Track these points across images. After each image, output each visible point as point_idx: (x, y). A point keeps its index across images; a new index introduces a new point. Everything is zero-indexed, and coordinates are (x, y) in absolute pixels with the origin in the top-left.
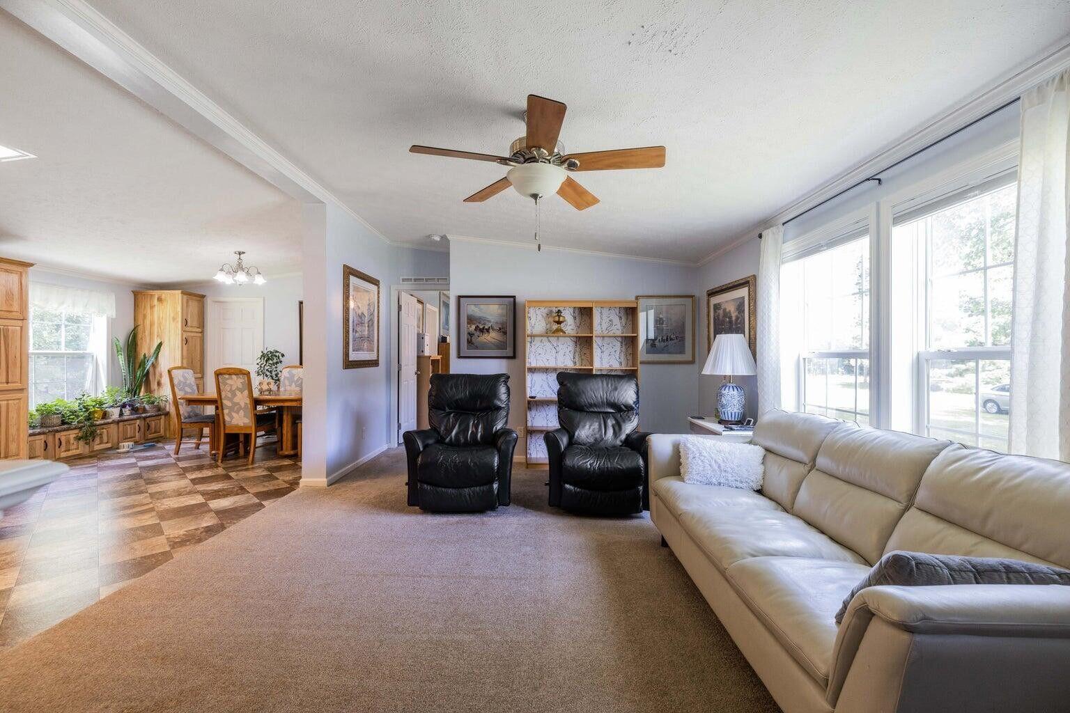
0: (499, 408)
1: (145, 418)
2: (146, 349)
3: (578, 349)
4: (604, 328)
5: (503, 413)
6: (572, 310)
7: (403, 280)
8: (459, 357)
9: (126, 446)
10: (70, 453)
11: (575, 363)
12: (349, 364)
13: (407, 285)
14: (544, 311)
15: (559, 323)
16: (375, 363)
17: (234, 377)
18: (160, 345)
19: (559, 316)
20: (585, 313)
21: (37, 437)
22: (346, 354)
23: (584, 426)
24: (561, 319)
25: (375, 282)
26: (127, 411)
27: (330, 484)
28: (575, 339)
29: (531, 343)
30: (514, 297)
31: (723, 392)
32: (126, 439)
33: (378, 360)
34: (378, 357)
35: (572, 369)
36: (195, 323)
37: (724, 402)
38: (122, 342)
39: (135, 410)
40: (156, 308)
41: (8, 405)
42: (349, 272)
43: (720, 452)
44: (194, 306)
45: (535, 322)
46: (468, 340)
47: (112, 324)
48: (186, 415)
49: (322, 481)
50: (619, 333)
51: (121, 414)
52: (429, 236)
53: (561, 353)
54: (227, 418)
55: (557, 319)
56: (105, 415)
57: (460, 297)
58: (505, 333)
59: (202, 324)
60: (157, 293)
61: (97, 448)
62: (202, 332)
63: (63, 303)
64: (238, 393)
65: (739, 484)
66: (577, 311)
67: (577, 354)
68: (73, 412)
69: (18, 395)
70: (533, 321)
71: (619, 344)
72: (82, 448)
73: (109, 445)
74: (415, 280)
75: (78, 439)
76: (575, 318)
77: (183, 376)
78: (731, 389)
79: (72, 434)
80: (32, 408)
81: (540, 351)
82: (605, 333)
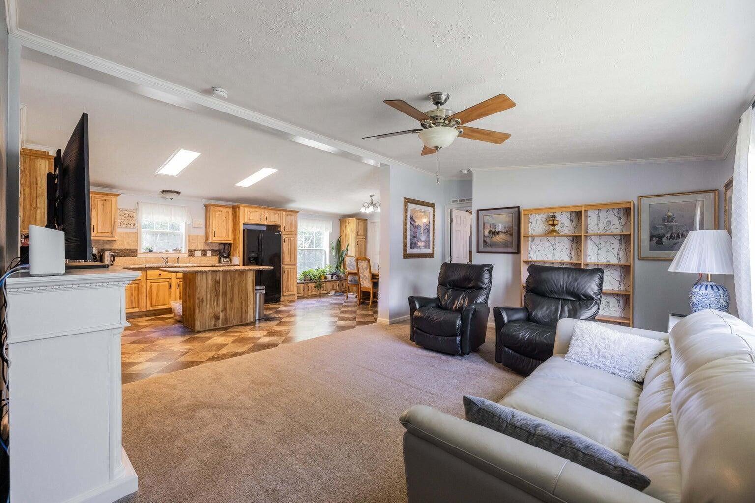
0: (481, 288)
1: (341, 281)
2: (343, 248)
3: (574, 246)
4: (601, 227)
5: (485, 292)
6: (568, 214)
7: (453, 202)
8: (478, 252)
9: (333, 292)
10: (312, 293)
11: (571, 258)
12: (407, 256)
13: (455, 205)
14: (543, 216)
15: (553, 225)
16: (431, 256)
17: (363, 261)
18: (348, 245)
19: (553, 220)
20: (578, 215)
21: (301, 285)
22: (405, 250)
23: (542, 308)
24: (556, 222)
25: (432, 205)
26: (334, 277)
27: (391, 323)
28: (571, 238)
29: (532, 242)
30: (518, 207)
31: (693, 290)
32: (333, 290)
33: (433, 254)
34: (433, 251)
35: (568, 264)
36: (362, 234)
37: (695, 301)
38: (334, 245)
39: (338, 276)
40: (347, 227)
41: (288, 270)
42: (407, 201)
43: (603, 339)
44: (362, 224)
45: (535, 225)
46: (484, 240)
47: (331, 235)
48: (350, 280)
49: (386, 321)
50: (618, 232)
51: (332, 278)
52: (461, 171)
53: (558, 250)
54: (362, 283)
55: (551, 222)
56: (326, 278)
57: (478, 211)
58: (511, 235)
59: (365, 234)
60: (347, 219)
61: (322, 292)
62: (366, 238)
63: (312, 227)
64: (365, 270)
65: (616, 371)
66: (573, 214)
67: (573, 251)
68: (314, 275)
69: (294, 267)
70: (534, 224)
71: (618, 242)
72: (316, 292)
73: (326, 292)
74: (461, 201)
75: (315, 287)
76: (571, 220)
77: (350, 261)
78: (704, 288)
79: (313, 285)
80: (299, 275)
81: (539, 248)
82: (602, 232)
